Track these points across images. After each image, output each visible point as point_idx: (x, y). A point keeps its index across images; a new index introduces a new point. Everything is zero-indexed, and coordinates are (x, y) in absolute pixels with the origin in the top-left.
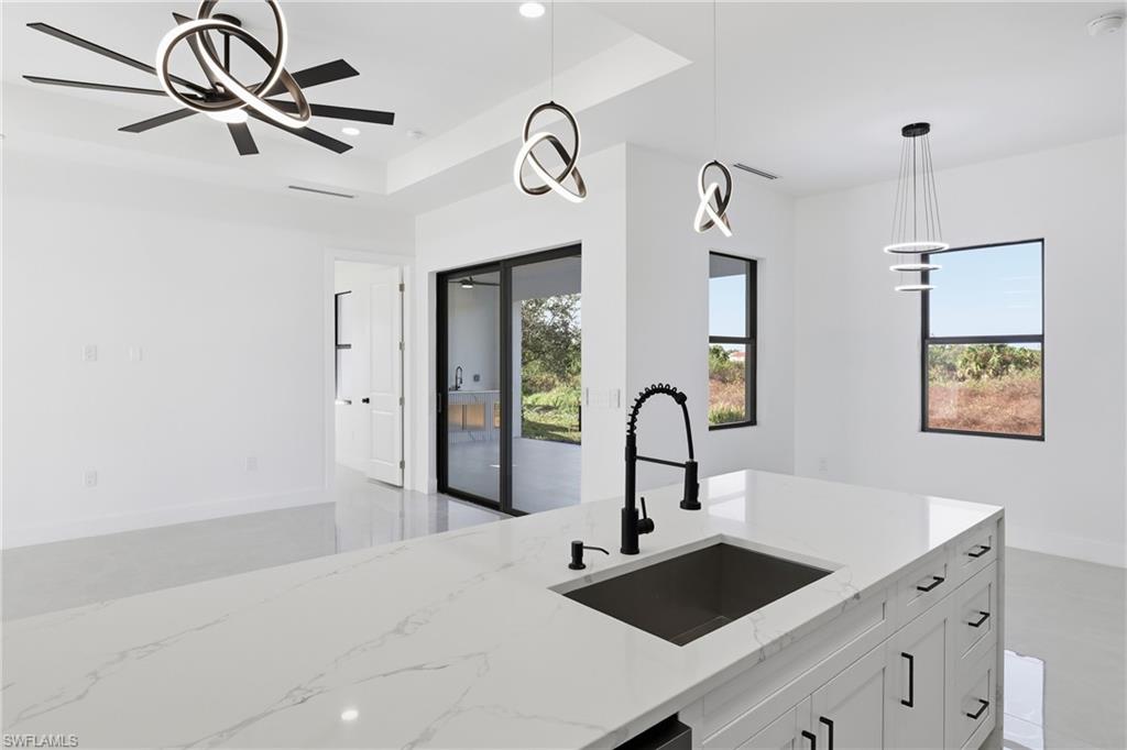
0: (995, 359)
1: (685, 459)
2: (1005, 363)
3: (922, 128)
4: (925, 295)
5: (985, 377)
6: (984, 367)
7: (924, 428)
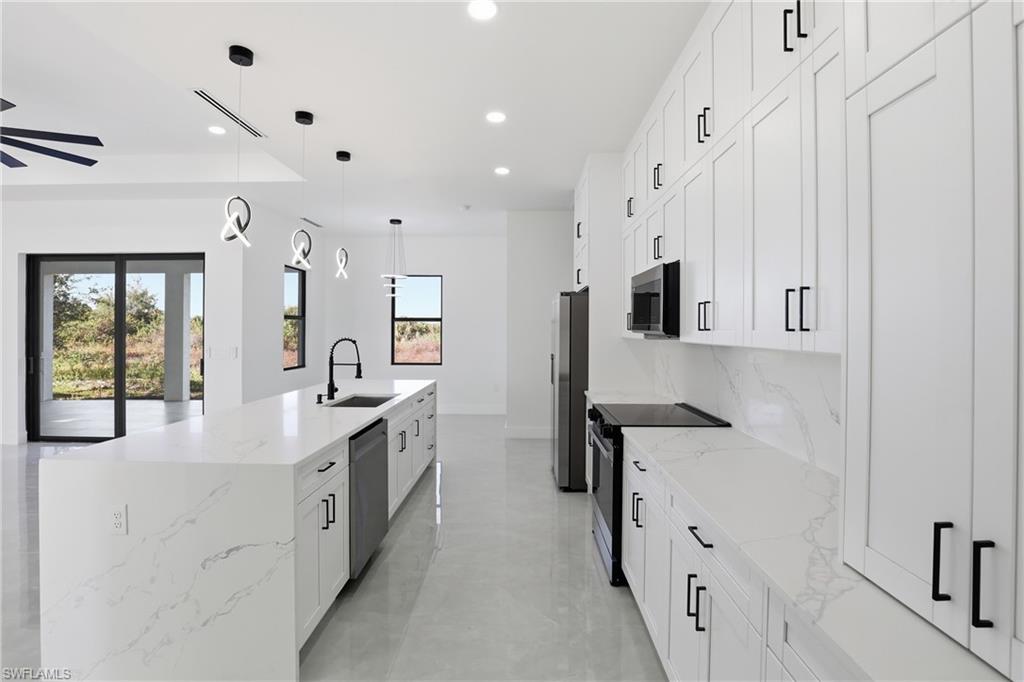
0: (408, 329)
1: (357, 362)
2: (413, 331)
3: (399, 222)
4: (393, 299)
5: (403, 339)
6: (403, 333)
7: (393, 363)
